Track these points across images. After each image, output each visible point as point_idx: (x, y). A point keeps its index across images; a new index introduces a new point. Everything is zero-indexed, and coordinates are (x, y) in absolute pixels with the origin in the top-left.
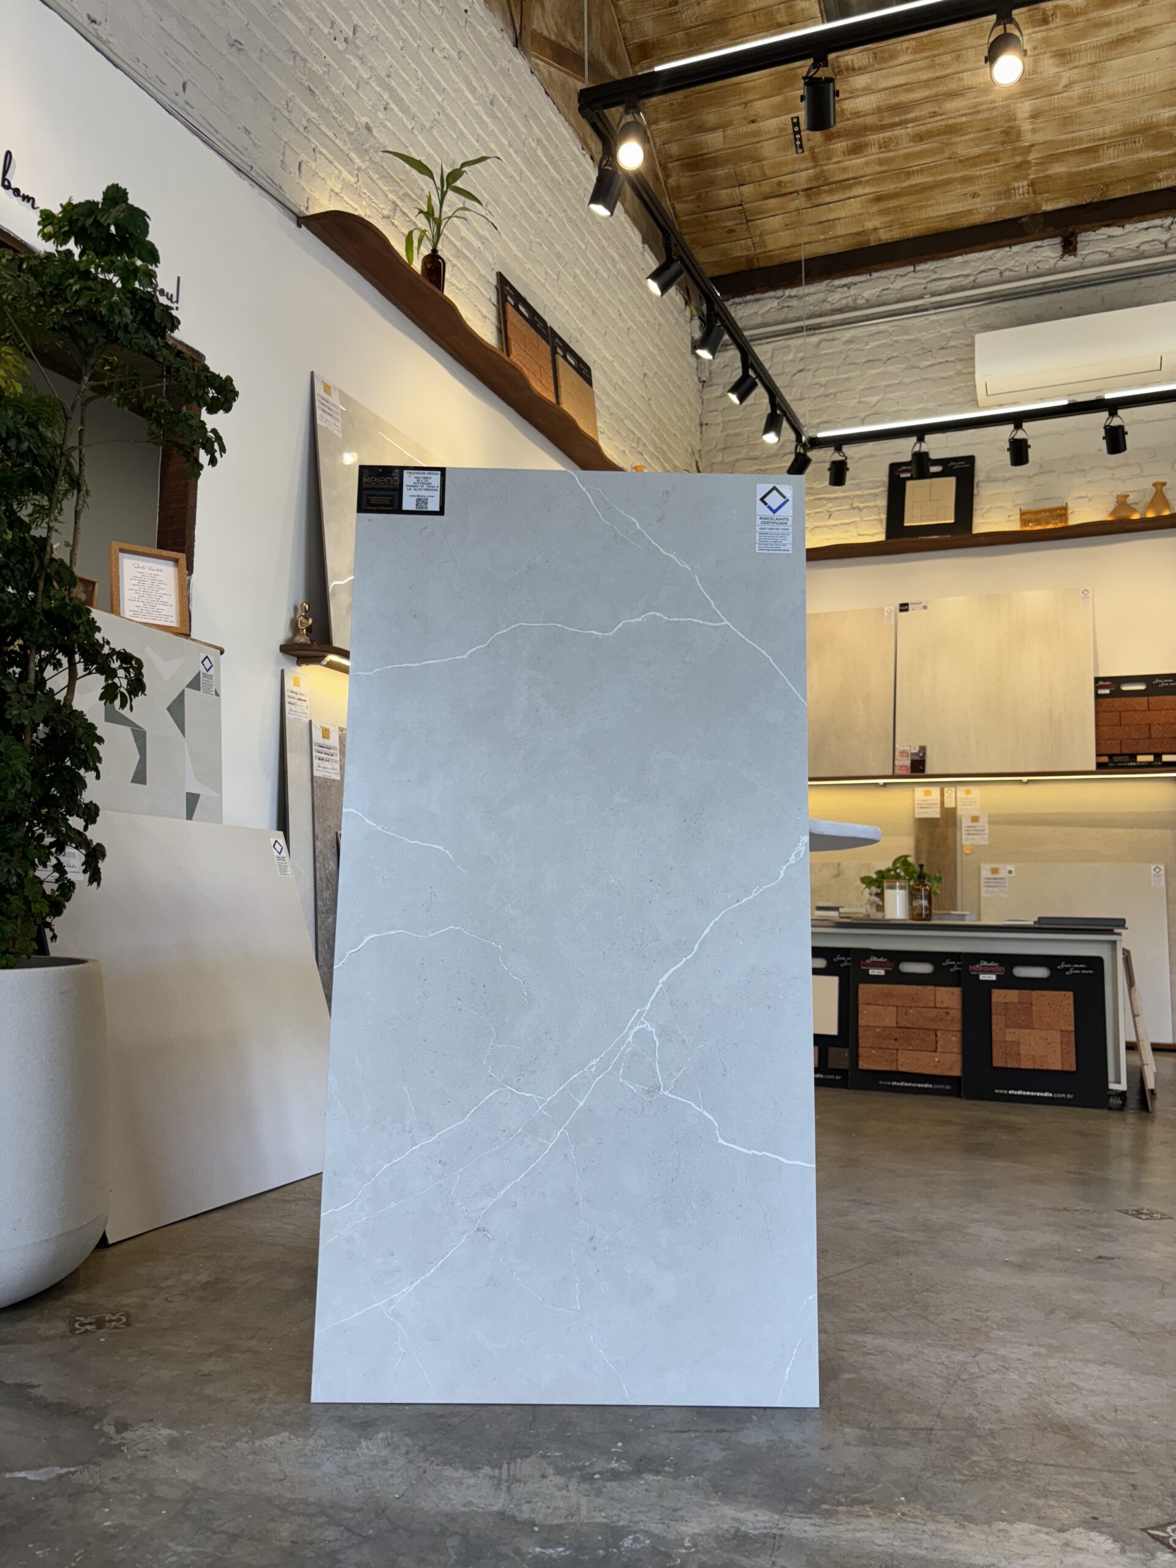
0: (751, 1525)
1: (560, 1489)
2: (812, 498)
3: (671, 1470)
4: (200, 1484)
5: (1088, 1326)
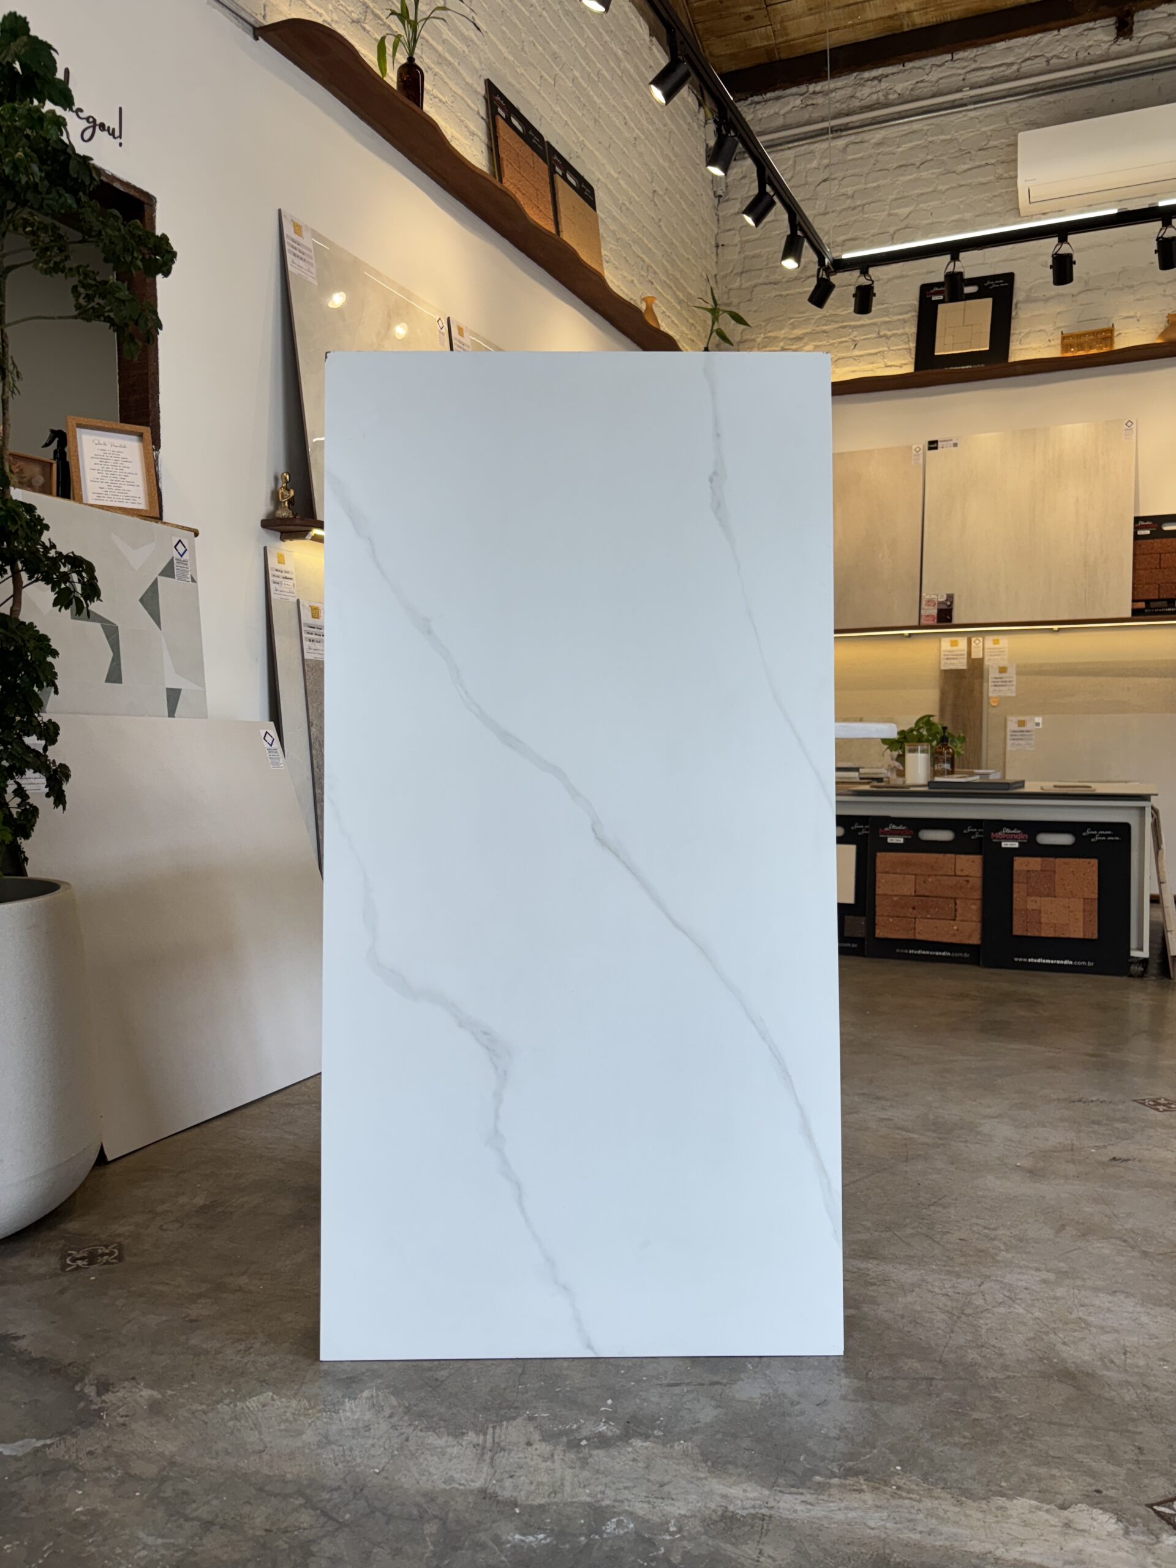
0: (739, 1502)
1: (546, 1461)
2: (836, 326)
3: (661, 1433)
4: (178, 1459)
5: (1099, 1245)
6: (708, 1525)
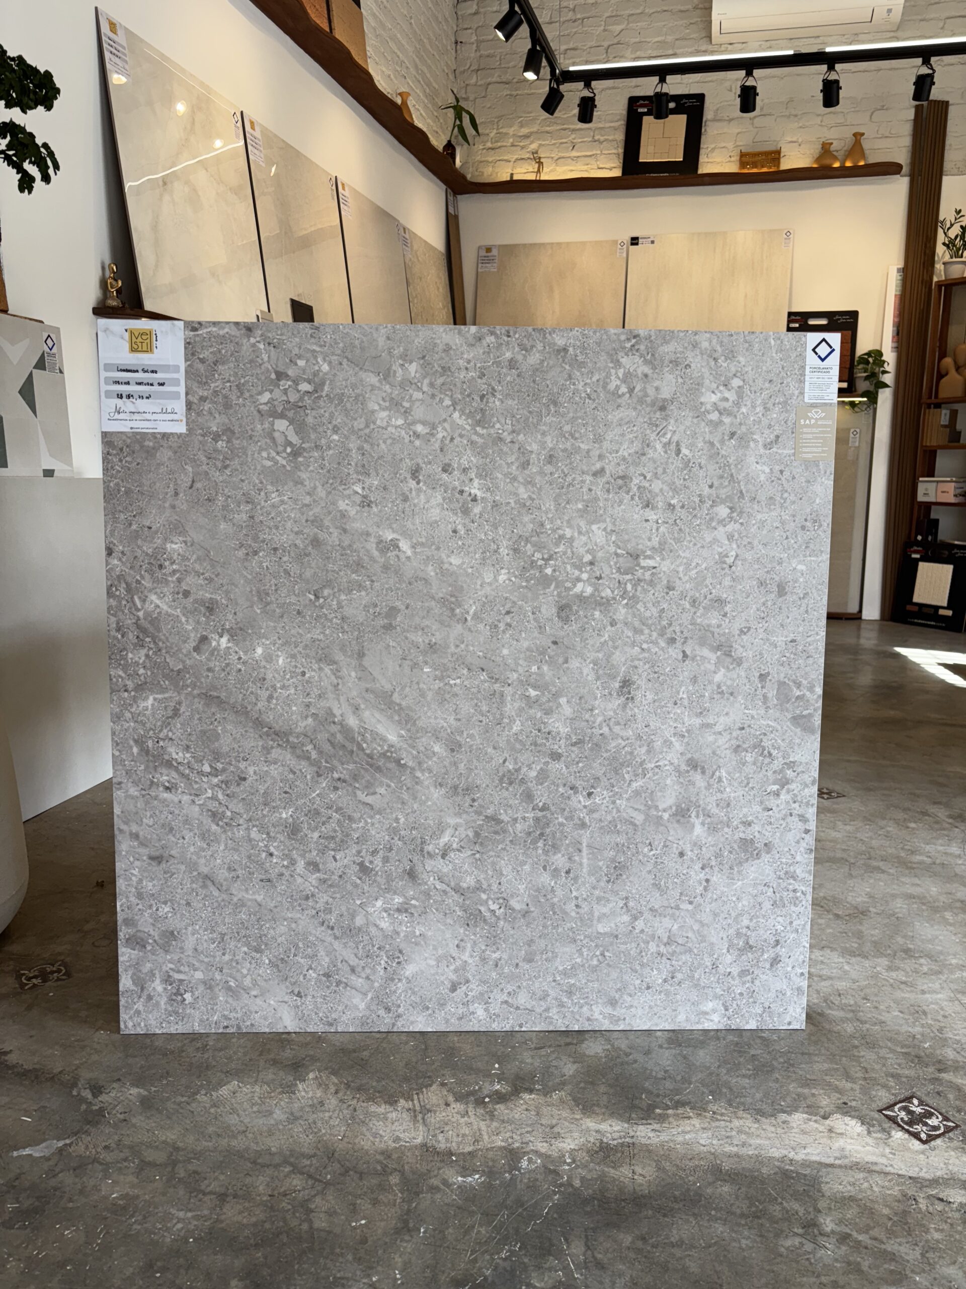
0: (609, 1135)
1: (463, 1117)
2: (558, 128)
3: (540, 1087)
6: (593, 1155)
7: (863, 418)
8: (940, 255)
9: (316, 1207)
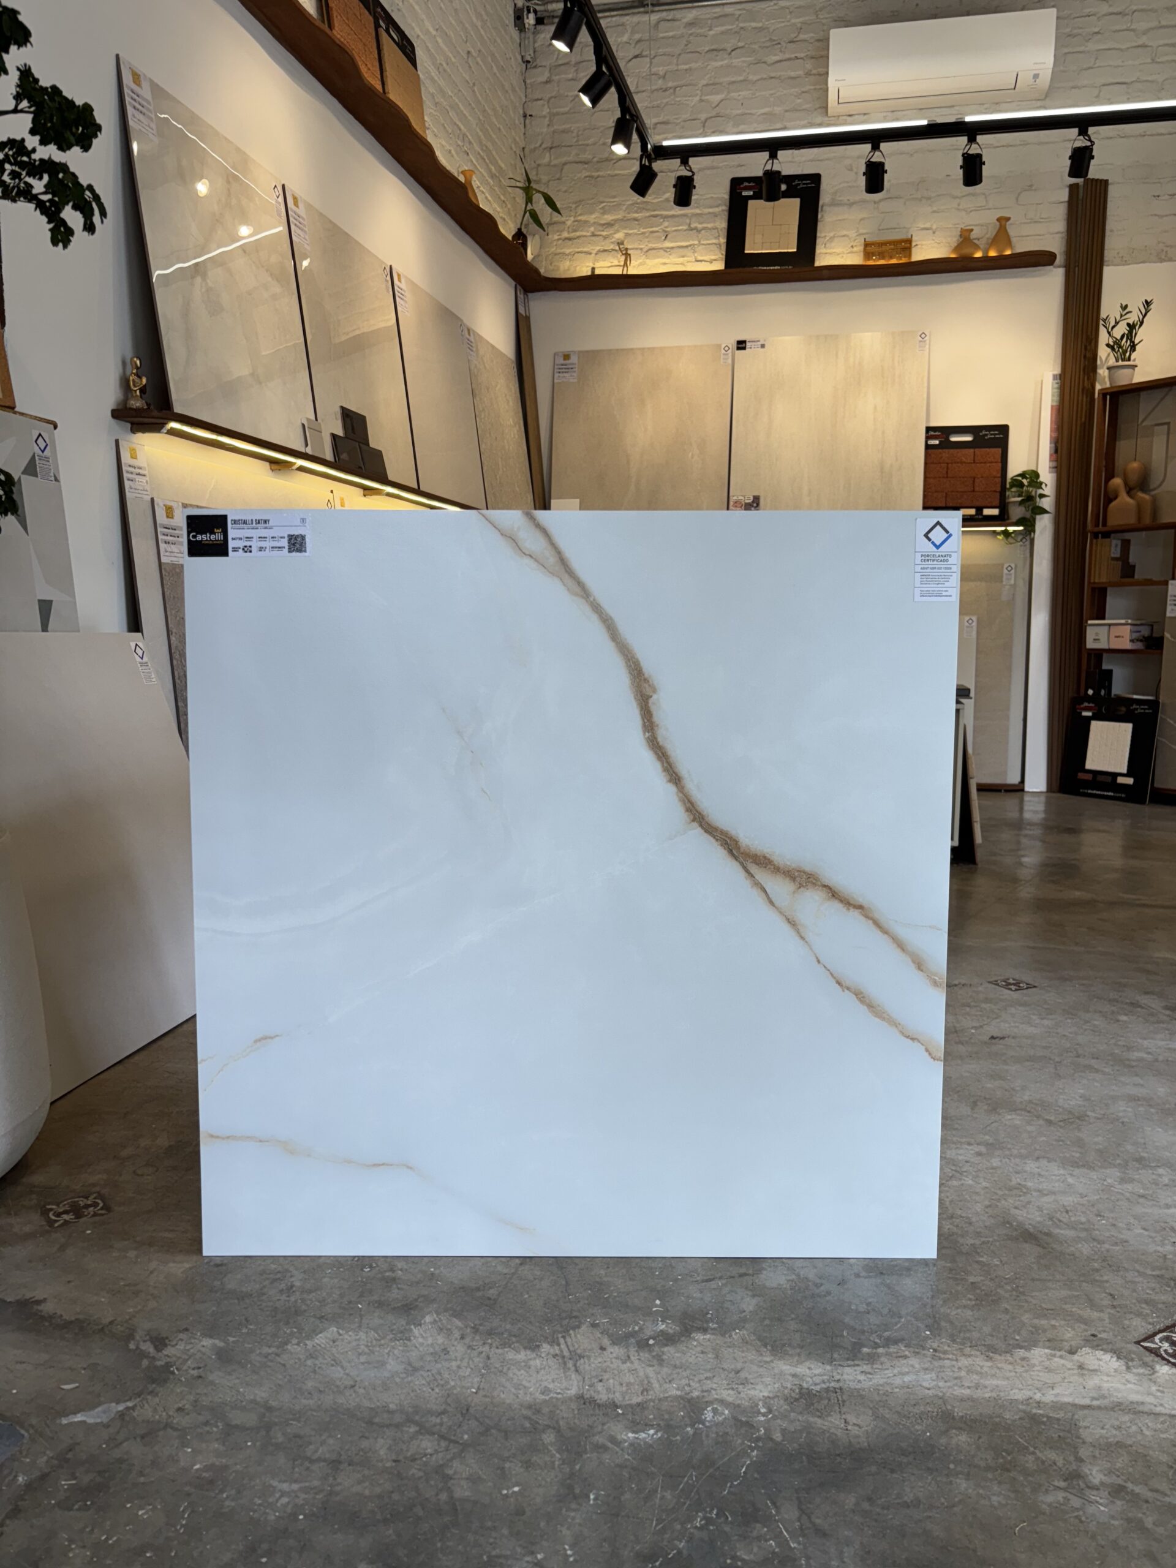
0: (809, 1379)
2: (647, 214)
3: (715, 1326)
5: (1009, 1117)
6: (792, 1403)
7: (1018, 550)
8: (1104, 359)
9: (455, 1473)
